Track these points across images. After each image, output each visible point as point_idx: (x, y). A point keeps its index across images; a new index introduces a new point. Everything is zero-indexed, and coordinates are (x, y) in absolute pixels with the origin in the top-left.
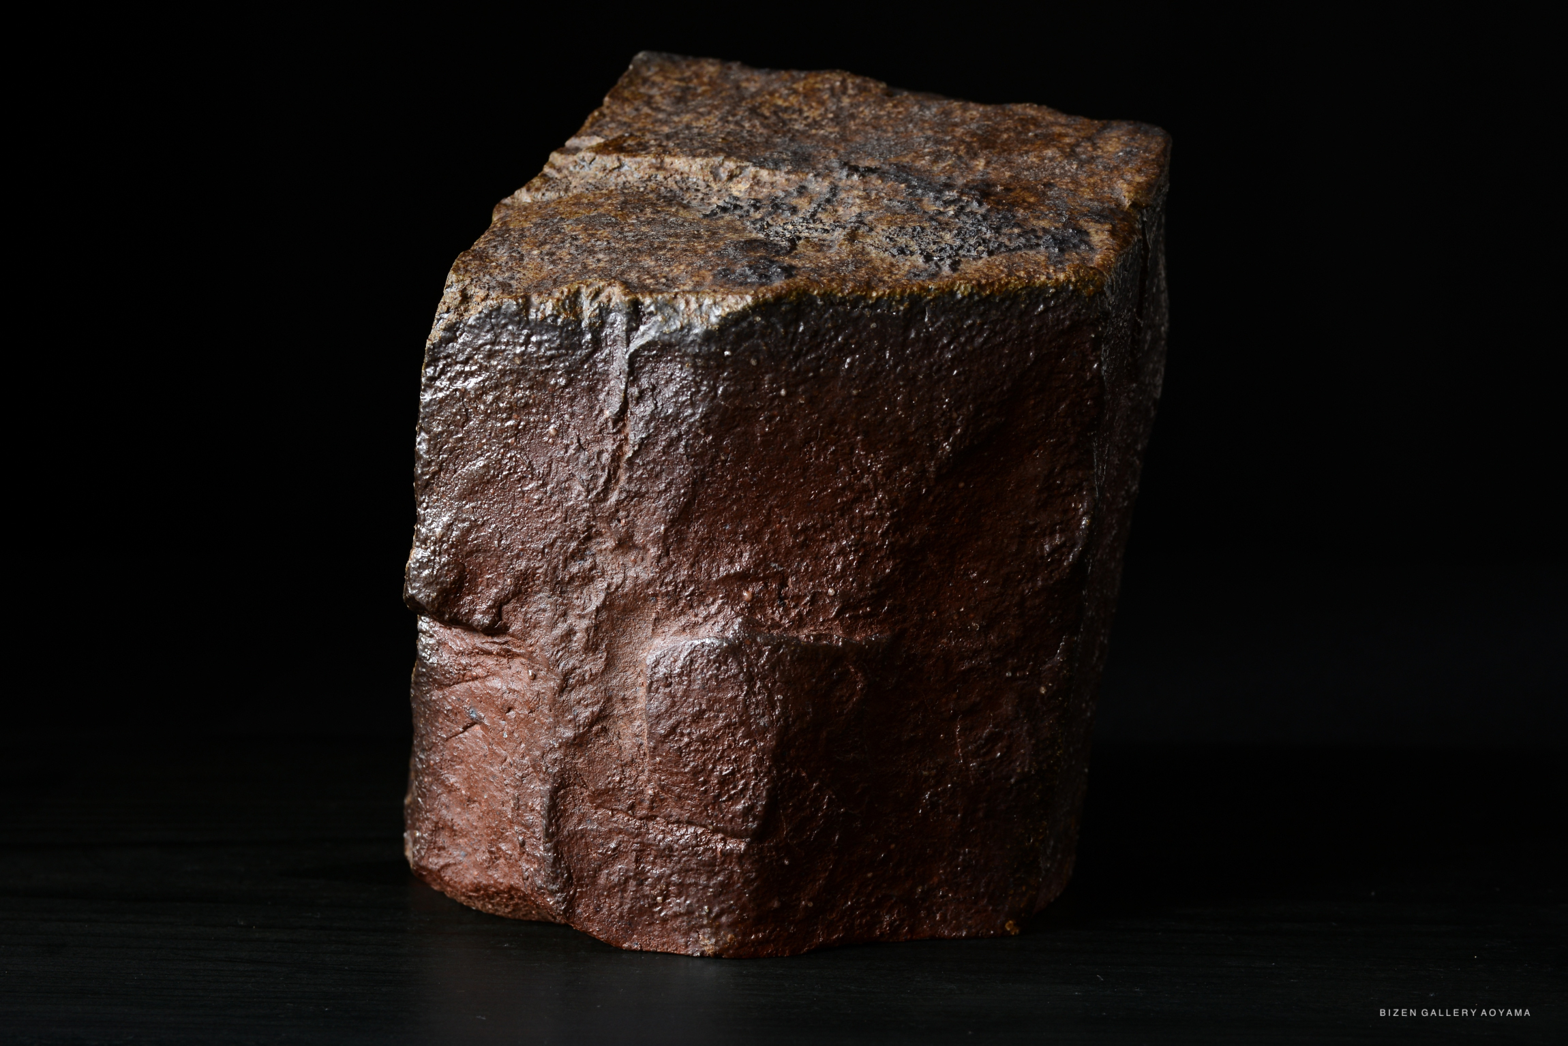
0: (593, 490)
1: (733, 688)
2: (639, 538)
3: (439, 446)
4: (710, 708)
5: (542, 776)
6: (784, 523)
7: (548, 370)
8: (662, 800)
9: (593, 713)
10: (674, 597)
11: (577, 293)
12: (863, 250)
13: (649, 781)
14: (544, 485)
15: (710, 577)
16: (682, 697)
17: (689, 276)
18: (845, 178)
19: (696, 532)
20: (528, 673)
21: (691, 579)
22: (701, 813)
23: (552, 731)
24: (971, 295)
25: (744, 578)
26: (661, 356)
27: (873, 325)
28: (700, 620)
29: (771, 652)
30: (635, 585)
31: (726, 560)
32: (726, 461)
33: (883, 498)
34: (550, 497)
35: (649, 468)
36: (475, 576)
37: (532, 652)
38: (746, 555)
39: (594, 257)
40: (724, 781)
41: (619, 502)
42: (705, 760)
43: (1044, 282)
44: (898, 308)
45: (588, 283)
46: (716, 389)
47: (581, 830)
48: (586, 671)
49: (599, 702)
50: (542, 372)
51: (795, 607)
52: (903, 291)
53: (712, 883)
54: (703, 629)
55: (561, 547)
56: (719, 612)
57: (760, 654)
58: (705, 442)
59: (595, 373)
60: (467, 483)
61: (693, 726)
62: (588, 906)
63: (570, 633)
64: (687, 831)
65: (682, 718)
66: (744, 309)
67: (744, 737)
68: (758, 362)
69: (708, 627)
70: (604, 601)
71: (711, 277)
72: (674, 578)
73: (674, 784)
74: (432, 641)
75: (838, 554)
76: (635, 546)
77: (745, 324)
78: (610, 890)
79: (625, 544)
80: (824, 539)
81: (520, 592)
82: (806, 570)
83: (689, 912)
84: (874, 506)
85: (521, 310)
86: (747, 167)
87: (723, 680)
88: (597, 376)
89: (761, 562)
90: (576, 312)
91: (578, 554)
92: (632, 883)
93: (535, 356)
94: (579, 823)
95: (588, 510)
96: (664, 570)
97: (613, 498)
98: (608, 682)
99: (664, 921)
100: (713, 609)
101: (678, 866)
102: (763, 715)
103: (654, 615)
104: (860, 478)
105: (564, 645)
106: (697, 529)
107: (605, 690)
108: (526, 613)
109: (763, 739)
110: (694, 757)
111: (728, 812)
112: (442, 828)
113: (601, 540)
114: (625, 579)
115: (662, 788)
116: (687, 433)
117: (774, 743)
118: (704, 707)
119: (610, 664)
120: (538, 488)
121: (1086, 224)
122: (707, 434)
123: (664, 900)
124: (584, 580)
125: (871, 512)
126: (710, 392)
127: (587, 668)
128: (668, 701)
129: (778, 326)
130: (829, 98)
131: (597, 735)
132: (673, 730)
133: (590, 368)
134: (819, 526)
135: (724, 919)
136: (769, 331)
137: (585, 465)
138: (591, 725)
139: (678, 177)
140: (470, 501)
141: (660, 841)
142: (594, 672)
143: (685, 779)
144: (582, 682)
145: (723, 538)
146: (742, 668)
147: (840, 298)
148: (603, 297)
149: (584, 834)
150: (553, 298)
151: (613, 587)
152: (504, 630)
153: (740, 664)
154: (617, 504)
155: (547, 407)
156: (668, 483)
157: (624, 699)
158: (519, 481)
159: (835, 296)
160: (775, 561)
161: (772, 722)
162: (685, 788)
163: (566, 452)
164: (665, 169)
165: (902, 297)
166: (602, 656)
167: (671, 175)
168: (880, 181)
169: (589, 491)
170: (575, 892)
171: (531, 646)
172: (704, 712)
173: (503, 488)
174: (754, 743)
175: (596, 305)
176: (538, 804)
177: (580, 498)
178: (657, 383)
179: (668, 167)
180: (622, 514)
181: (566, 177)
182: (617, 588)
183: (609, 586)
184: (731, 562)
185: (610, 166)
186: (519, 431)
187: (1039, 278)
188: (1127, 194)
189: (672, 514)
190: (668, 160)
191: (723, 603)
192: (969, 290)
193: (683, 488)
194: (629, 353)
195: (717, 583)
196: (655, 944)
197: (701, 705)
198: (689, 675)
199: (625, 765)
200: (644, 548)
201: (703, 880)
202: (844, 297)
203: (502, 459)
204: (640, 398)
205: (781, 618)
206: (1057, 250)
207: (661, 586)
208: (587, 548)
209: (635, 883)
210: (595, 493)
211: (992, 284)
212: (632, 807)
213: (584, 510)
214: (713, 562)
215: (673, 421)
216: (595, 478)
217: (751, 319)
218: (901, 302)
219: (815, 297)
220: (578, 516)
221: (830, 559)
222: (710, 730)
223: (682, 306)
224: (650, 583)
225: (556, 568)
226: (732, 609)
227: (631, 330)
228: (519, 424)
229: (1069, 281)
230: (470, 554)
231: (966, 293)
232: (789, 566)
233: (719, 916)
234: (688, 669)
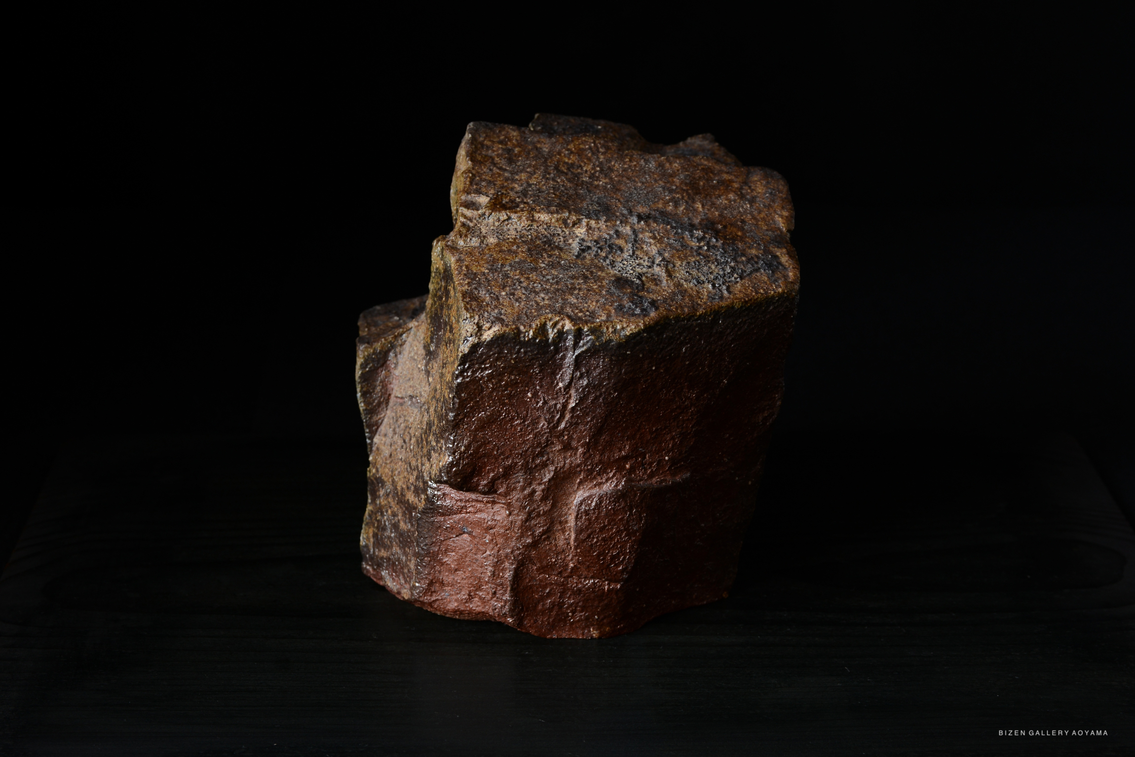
0: (551, 423)
1: (622, 513)
2: (574, 444)
3: (464, 405)
4: (609, 524)
5: (511, 561)
6: (647, 429)
7: (529, 365)
8: (578, 569)
9: (543, 530)
10: (590, 472)
11: (545, 324)
12: (679, 283)
13: (572, 560)
14: (524, 422)
15: (610, 460)
16: (594, 520)
17: (601, 310)
18: (636, 223)
19: (604, 439)
20: (506, 512)
21: (600, 462)
22: (599, 573)
23: (519, 540)
24: (741, 307)
25: (626, 458)
26: (593, 356)
27: (697, 329)
28: (604, 481)
29: (640, 494)
30: (571, 467)
31: (617, 450)
32: (622, 404)
33: (694, 410)
34: (527, 428)
35: (583, 411)
36: (481, 468)
37: (510, 503)
38: (627, 447)
39: (539, 296)
40: (613, 558)
41: (565, 428)
42: (604, 549)
43: (773, 295)
44: (708, 319)
45: (549, 318)
46: (621, 370)
47: (530, 585)
48: (541, 510)
49: (547, 525)
50: (526, 366)
51: (649, 468)
52: (711, 310)
53: (601, 605)
54: (605, 486)
55: (532, 452)
56: (614, 476)
57: (635, 495)
58: (613, 396)
59: (555, 365)
60: (480, 423)
61: (600, 533)
62: (530, 620)
63: (534, 491)
64: (589, 581)
65: (594, 530)
66: (639, 331)
67: (626, 536)
68: (643, 356)
69: (608, 484)
70: (553, 476)
71: (614, 311)
72: (591, 462)
73: (586, 561)
74: (439, 493)
75: (670, 440)
76: (572, 448)
77: (638, 338)
78: (543, 612)
79: (567, 447)
80: (665, 433)
81: (507, 474)
82: (655, 450)
83: (587, 618)
84: (689, 414)
85: (516, 336)
86: (583, 219)
87: (617, 510)
88: (556, 367)
89: (634, 449)
90: (545, 335)
91: (541, 454)
92: (556, 608)
93: (523, 358)
94: (529, 581)
95: (548, 433)
96: (587, 459)
97: (563, 425)
98: (552, 515)
99: (572, 624)
100: (611, 475)
101: (583, 598)
102: (636, 525)
103: (578, 480)
104: (684, 403)
105: (529, 498)
106: (604, 437)
107: (551, 518)
108: (509, 484)
109: (635, 535)
110: (599, 548)
111: (614, 571)
112: (435, 582)
113: (553, 446)
114: (565, 464)
115: (579, 563)
116: (605, 392)
117: (640, 537)
118: (606, 523)
119: (554, 506)
120: (521, 423)
121: (774, 249)
122: (615, 392)
123: (573, 614)
124: (542, 466)
125: (687, 417)
126: (618, 372)
127: (541, 508)
128: (587, 523)
129: (654, 337)
130: (592, 156)
131: (545, 540)
132: (589, 537)
133: (553, 363)
134: (663, 428)
135: (605, 621)
136: (650, 340)
137: (547, 411)
138: (541, 536)
139: (545, 226)
140: (481, 432)
141: (574, 587)
142: (545, 510)
143: (593, 558)
144: (538, 515)
145: (617, 440)
146: (627, 503)
147: (683, 318)
148: (559, 326)
149: (531, 587)
150: (532, 328)
151: (559, 468)
152: (495, 492)
153: (626, 502)
154: (564, 429)
155: (528, 383)
156: (593, 417)
157: (561, 522)
158: (510, 421)
159: (680, 317)
160: (641, 448)
161: (640, 528)
162: (592, 562)
163: (537, 405)
164: (536, 221)
165: (711, 313)
166: (549, 503)
167: (541, 225)
168: (656, 225)
169: (549, 424)
170: (524, 615)
171: (510, 499)
172: (606, 526)
173: (500, 425)
174: (630, 538)
175: (556, 331)
176: (508, 575)
177: (545, 427)
178: (589, 369)
179: (537, 219)
180: (566, 433)
181: (476, 225)
182: (560, 469)
183: (556, 468)
184: (620, 451)
185: (502, 219)
186: (511, 396)
187: (770, 293)
188: (783, 225)
189: (594, 432)
190: (537, 215)
191: (615, 472)
192: (741, 305)
193: (600, 419)
194: (575, 355)
195: (613, 462)
196: (564, 635)
197: (604, 523)
198: (599, 509)
199: (558, 553)
200: (577, 449)
201: (596, 603)
202: (684, 317)
203: (501, 410)
204: (581, 377)
205: (643, 475)
206: (771, 272)
207: (585, 467)
208: (545, 450)
209: (557, 608)
210: (552, 425)
211: (751, 300)
212: (560, 573)
213: (545, 433)
214: (611, 452)
215: (598, 387)
216: (554, 417)
217: (642, 335)
218: (709, 316)
219: (671, 319)
220: (542, 436)
221: (666, 442)
222: (608, 534)
223: (605, 330)
224: (579, 465)
225: (528, 462)
226: (620, 474)
227: (576, 345)
228: (511, 393)
229: (784, 292)
230: (480, 458)
231: (739, 307)
232: (647, 449)
233: (603, 619)
234: (598, 506)
